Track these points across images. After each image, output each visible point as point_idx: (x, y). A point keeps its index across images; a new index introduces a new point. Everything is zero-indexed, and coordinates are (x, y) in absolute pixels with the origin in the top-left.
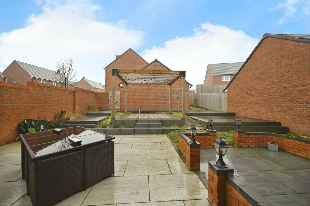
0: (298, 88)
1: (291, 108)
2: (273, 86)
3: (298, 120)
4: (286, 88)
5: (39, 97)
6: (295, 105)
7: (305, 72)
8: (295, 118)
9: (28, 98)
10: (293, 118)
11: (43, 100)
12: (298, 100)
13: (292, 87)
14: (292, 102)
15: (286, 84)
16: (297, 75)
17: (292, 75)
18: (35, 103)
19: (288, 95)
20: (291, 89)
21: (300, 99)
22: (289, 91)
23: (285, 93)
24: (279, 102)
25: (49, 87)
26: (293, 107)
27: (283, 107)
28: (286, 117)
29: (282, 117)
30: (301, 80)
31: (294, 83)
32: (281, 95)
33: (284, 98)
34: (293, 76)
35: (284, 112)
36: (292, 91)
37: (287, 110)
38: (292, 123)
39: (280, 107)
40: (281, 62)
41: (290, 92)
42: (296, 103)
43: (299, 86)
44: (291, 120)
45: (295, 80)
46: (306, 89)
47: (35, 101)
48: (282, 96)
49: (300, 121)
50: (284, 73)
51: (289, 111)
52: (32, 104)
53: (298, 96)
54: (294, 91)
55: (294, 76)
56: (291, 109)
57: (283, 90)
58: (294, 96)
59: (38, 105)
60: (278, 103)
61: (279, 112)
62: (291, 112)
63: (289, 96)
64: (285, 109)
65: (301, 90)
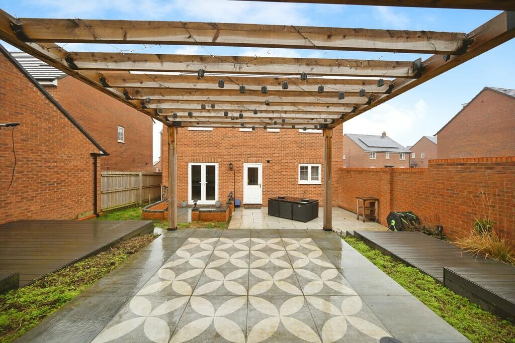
0: (48, 164)
1: (39, 192)
2: (4, 154)
3: (48, 208)
4: (32, 160)
5: (438, 183)
6: (44, 188)
7: (55, 144)
8: (45, 206)
9: (420, 184)
10: (43, 206)
11: (448, 190)
12: (48, 180)
13: (40, 161)
14: (41, 183)
15: (31, 155)
16: (47, 146)
17: (40, 143)
18: (432, 194)
19: (35, 173)
20: (39, 164)
21: (51, 179)
22: (36, 167)
23: (30, 170)
24: (20, 184)
25: (461, 164)
26: (42, 191)
27: (26, 192)
28: (33, 208)
29: (25, 209)
30: (52, 154)
31: (44, 156)
32: (22, 172)
33: (28, 178)
34: (41, 145)
35: (28, 200)
36: (41, 166)
37: (33, 197)
38: (41, 215)
39: (20, 194)
40: (22, 114)
41: (38, 169)
42: (46, 185)
43: (49, 162)
44: (40, 209)
45: (46, 152)
46: (57, 166)
47: (432, 190)
48: (25, 173)
49: (51, 207)
50: (28, 135)
51: (36, 197)
52: (427, 193)
53: (48, 174)
54: (43, 167)
55: (43, 145)
56: (39, 194)
57: (27, 164)
58: (43, 175)
59: (436, 197)
60: (17, 187)
61: (19, 202)
62: (40, 199)
63: (36, 175)
64: (29, 195)
65: (51, 167)
